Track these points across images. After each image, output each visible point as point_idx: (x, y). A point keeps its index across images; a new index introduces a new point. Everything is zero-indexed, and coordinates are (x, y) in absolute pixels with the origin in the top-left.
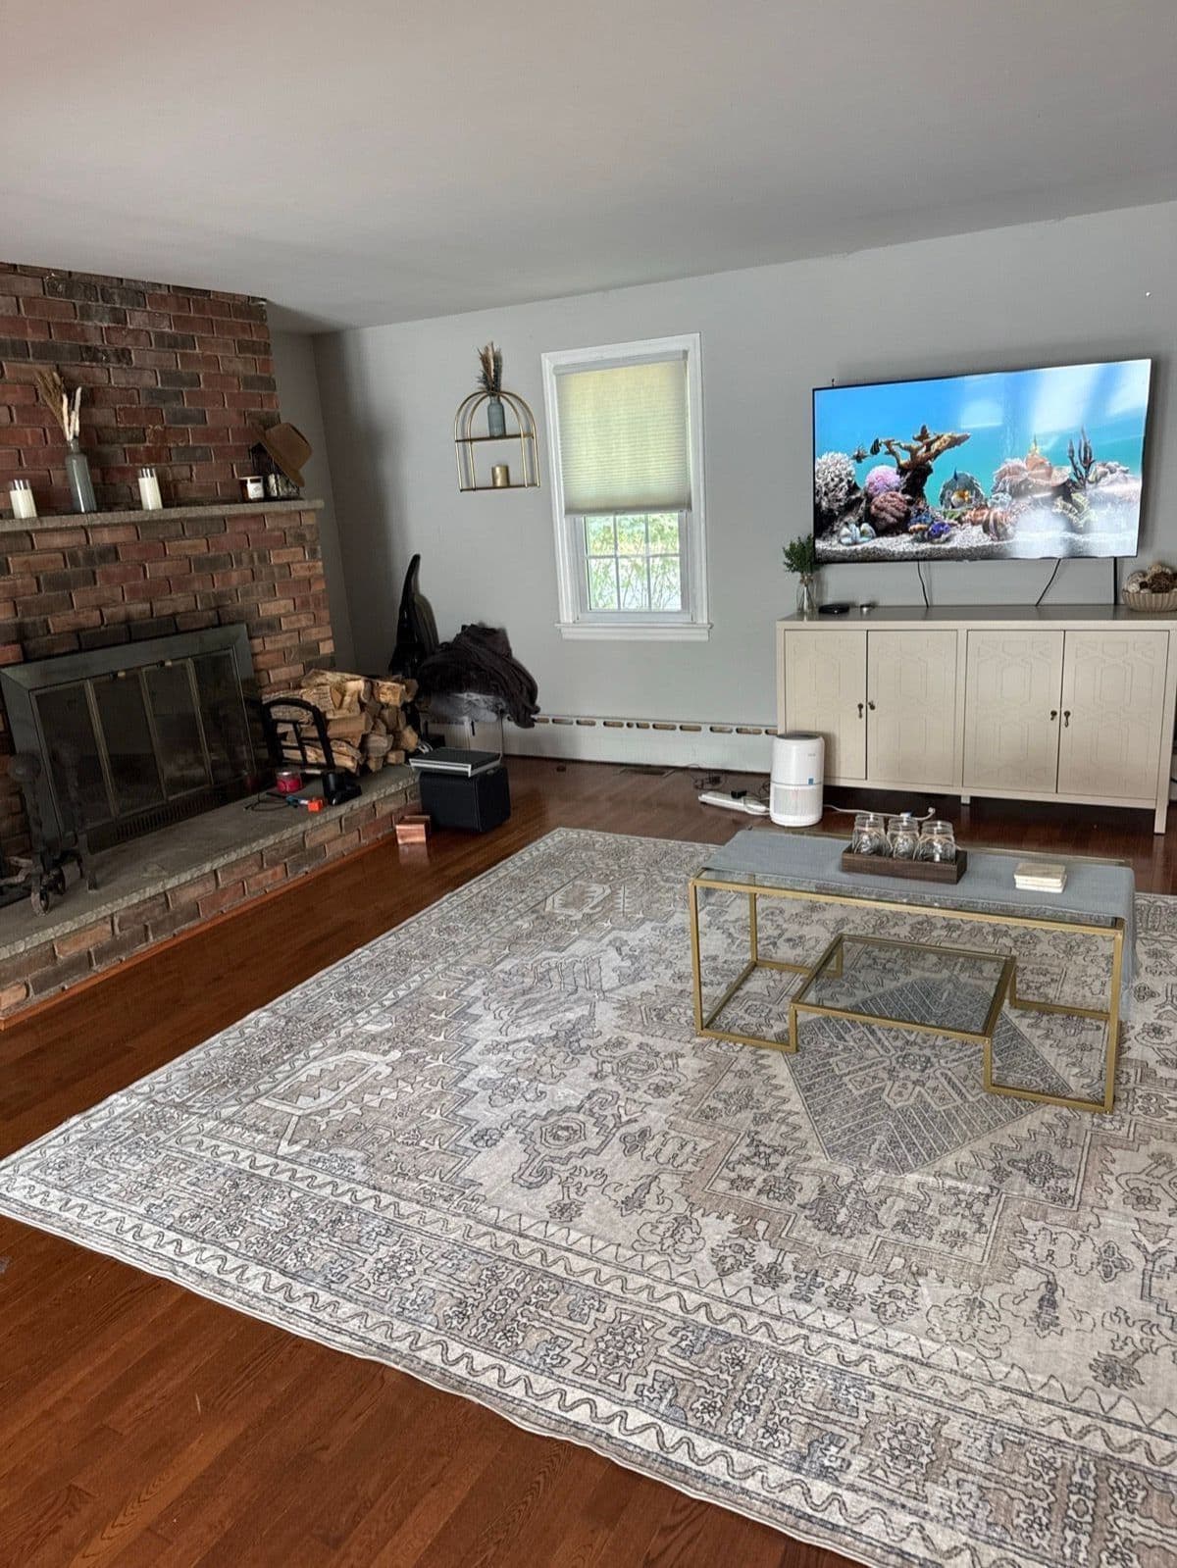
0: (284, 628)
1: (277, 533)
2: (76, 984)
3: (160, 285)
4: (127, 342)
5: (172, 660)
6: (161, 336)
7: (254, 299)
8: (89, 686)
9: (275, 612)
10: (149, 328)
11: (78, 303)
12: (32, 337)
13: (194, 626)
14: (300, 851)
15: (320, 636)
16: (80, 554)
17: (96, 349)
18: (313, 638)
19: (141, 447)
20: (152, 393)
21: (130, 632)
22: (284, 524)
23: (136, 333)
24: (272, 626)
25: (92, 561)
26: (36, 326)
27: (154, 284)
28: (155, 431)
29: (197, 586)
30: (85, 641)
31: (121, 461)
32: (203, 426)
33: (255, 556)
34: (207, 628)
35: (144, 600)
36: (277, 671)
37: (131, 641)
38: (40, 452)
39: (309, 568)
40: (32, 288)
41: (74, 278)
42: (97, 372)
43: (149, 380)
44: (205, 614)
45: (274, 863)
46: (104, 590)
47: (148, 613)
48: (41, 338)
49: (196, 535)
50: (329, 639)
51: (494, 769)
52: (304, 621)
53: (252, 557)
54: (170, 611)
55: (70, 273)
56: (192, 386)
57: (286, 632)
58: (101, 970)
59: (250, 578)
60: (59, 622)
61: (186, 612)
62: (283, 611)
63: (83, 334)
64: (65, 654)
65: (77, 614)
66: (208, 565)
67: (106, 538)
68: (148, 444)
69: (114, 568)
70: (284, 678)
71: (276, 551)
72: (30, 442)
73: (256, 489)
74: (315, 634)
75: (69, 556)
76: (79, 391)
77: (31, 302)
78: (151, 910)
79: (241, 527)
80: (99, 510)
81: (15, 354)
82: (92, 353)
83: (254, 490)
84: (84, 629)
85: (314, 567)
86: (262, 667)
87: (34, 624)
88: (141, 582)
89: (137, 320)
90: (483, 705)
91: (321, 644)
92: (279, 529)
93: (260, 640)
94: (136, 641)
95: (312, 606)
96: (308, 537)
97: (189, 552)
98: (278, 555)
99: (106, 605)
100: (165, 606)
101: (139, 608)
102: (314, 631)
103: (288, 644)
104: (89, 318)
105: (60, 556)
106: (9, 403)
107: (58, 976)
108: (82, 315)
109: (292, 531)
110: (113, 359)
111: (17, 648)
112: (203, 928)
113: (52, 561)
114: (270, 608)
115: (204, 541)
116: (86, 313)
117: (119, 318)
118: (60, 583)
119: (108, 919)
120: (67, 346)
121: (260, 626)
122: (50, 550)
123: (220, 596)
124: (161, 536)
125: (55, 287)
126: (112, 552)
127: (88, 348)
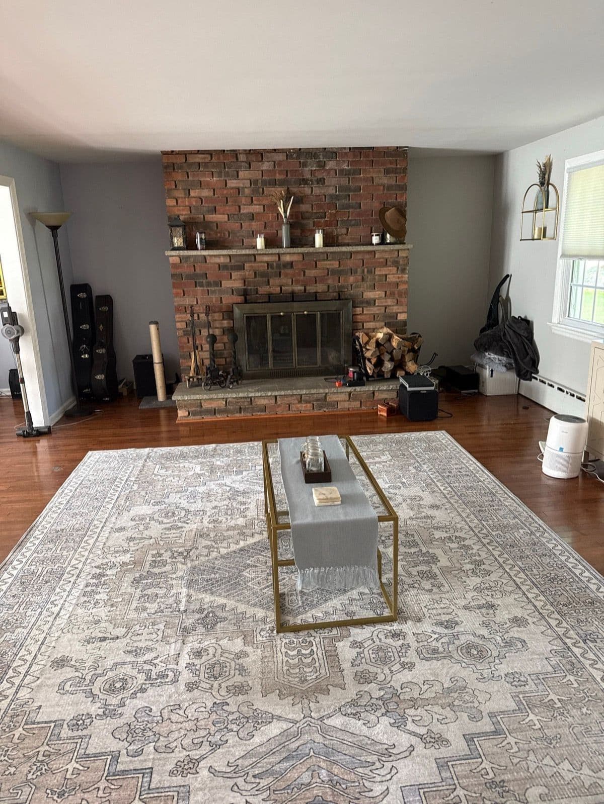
0: (376, 304)
1: (382, 260)
2: (208, 418)
3: (345, 148)
4: (324, 175)
5: (308, 312)
6: (342, 171)
7: (401, 147)
8: (268, 316)
9: (372, 297)
10: (336, 168)
11: (302, 161)
12: (278, 177)
13: (326, 299)
14: (323, 401)
15: (398, 311)
16: (275, 264)
17: (307, 180)
18: (394, 311)
19: (322, 221)
20: (331, 196)
21: (293, 297)
22: (387, 256)
23: (329, 171)
24: (371, 303)
25: (279, 268)
26: (280, 172)
27: (342, 148)
28: (331, 213)
29: (330, 282)
30: (270, 298)
31: (311, 226)
32: (358, 210)
33: (366, 270)
34: (331, 300)
35: (302, 285)
36: (368, 324)
37: (293, 301)
38: (274, 223)
39: (399, 278)
40: (281, 157)
41: (302, 150)
42: (306, 189)
43: (332, 191)
44: (332, 294)
45: (307, 402)
46: (284, 280)
47: (303, 291)
48: (283, 177)
49: (334, 259)
50: (405, 312)
51: (427, 391)
52: (390, 302)
53: (364, 271)
54: (314, 291)
55: (300, 149)
56: (355, 192)
57: (378, 306)
58: (219, 417)
59: (361, 280)
60: (263, 290)
61: (322, 292)
62: (377, 297)
63: (302, 174)
64: (262, 303)
65: (270, 287)
66: (338, 273)
67: (288, 258)
68: (326, 219)
69: (290, 271)
70: (371, 327)
71: (379, 269)
72: (270, 219)
73: (376, 239)
74: (395, 309)
75: (269, 265)
76: (292, 197)
77: (280, 163)
78: (244, 402)
79: (360, 257)
80: (291, 247)
81: (270, 185)
82: (305, 181)
83: (375, 240)
84: (272, 294)
85: (402, 277)
86: (359, 321)
87: (251, 289)
88: (302, 277)
89: (331, 165)
90: (497, 361)
91: (399, 315)
92: (383, 258)
93: (361, 309)
94: (295, 301)
95: (397, 296)
96: (401, 263)
97: (328, 267)
98: (380, 270)
99: (284, 286)
100: (311, 289)
101: (299, 288)
102: (395, 307)
103: (377, 312)
104: (306, 167)
105: (266, 265)
106: (265, 204)
107: (200, 413)
108: (303, 166)
109: (392, 260)
110: (315, 183)
111: (243, 297)
112: (265, 417)
113: (262, 266)
114: (370, 295)
115: (338, 262)
116: (305, 165)
117: (322, 165)
118: (264, 275)
119: (225, 400)
120: (293, 180)
121: (362, 302)
122: (261, 262)
123: (343, 287)
124: (315, 259)
125: (291, 156)
126: (291, 264)
127: (304, 179)
